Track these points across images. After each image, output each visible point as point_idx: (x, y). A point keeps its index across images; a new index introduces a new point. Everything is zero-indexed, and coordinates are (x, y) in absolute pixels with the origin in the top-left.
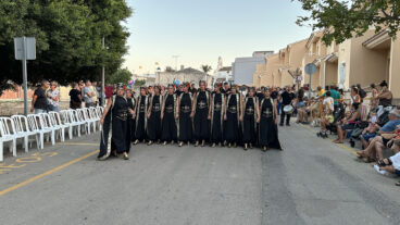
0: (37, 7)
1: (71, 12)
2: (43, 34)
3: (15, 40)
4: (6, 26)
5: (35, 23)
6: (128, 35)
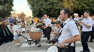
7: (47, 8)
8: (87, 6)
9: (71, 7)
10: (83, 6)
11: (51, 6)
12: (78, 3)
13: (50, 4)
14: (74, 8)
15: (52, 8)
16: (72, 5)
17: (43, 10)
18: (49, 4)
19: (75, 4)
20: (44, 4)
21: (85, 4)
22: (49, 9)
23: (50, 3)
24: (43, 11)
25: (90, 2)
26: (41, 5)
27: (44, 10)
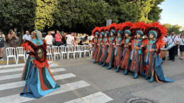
0: (116, 8)
1: (129, 7)
2: (117, 17)
3: (107, 21)
4: (105, 17)
5: (115, 14)
6: (161, 10)
7: (17, 13)
8: (93, 18)
9: (68, 16)
10: (87, 17)
11: (29, 10)
12: (79, 10)
13: (26, 6)
14: (73, 19)
15: (31, 15)
16: (68, 14)
17: (8, 16)
18: (23, 5)
19: (75, 13)
20: (12, 4)
21: (90, 13)
22: (25, 17)
23: (24, 3)
24: (8, 19)
25: (96, 12)
26: (5, 6)
27: (12, 18)
